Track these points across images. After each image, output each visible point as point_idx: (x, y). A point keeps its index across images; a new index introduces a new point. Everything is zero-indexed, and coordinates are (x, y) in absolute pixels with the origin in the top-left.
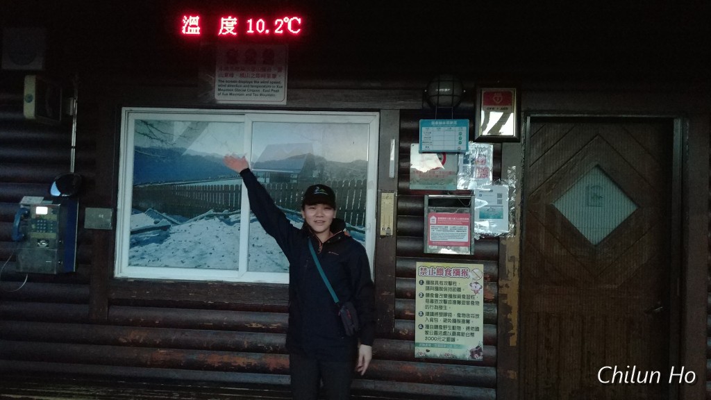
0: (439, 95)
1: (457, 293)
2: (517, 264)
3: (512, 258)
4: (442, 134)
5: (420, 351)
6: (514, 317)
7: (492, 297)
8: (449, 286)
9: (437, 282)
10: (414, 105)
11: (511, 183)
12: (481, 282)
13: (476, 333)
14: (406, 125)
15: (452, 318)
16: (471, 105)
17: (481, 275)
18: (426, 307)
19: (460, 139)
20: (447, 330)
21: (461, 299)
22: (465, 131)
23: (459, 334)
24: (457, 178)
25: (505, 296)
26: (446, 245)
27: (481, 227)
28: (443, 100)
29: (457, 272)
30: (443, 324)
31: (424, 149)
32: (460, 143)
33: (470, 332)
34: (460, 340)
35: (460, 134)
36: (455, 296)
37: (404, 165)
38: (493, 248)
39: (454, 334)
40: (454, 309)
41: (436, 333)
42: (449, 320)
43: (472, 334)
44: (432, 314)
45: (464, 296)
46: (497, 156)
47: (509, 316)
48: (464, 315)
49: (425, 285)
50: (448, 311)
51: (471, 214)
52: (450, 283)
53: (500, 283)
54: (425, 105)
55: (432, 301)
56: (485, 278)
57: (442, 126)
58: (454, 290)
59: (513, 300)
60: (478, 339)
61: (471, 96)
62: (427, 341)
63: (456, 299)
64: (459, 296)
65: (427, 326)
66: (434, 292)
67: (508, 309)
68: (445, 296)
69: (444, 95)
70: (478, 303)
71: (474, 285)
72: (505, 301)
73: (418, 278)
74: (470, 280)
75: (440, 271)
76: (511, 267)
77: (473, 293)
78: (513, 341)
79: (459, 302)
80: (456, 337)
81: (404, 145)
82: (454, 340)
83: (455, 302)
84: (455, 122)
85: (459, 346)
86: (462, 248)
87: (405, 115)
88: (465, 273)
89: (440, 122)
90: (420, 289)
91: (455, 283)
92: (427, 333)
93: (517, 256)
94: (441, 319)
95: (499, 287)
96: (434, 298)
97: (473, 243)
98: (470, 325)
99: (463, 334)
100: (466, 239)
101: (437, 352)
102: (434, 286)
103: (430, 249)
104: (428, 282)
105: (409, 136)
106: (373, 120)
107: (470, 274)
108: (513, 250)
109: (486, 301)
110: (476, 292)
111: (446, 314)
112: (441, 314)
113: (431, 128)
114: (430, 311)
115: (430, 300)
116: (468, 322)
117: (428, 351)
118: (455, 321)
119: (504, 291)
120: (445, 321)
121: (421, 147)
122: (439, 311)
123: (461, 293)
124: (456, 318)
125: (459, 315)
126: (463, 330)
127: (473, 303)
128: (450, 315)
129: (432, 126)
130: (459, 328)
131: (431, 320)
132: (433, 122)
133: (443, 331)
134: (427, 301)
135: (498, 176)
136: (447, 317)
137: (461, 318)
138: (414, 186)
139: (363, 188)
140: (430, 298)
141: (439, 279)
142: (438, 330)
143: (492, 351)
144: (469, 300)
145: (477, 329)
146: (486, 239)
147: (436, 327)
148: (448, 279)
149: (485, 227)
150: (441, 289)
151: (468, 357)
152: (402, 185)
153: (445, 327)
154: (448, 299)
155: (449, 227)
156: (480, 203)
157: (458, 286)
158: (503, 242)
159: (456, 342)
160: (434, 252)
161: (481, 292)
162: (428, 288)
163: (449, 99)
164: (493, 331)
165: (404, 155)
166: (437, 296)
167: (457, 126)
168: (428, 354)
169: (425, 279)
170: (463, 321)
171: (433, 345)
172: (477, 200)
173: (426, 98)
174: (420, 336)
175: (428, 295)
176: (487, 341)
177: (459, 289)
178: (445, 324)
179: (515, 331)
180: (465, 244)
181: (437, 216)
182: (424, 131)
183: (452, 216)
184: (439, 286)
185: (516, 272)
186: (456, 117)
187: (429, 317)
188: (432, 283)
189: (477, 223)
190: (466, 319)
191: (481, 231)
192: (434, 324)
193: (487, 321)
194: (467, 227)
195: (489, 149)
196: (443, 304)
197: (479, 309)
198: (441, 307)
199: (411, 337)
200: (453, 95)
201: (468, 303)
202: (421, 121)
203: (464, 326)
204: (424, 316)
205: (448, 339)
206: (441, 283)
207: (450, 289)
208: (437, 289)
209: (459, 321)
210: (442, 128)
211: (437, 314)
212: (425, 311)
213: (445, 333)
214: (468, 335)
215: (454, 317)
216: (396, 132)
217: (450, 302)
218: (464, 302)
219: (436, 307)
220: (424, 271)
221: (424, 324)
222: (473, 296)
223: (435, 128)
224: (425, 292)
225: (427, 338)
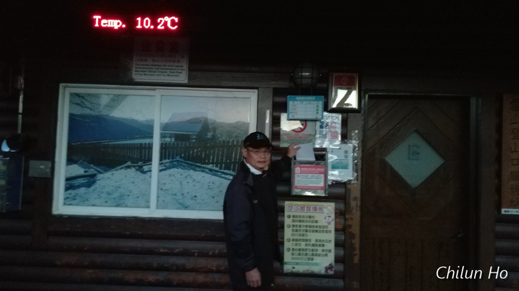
0: (302, 77)
1: (315, 224)
2: (359, 203)
3: (355, 198)
4: (304, 106)
5: (288, 268)
6: (357, 242)
7: (340, 227)
8: (308, 219)
9: (300, 217)
10: (284, 84)
11: (355, 143)
12: (333, 216)
13: (329, 254)
14: (279, 99)
15: (311, 243)
16: (326, 85)
17: (333, 211)
18: (293, 235)
19: (317, 110)
20: (308, 252)
21: (318, 229)
22: (321, 104)
23: (316, 255)
24: (315, 139)
25: (350, 226)
26: (308, 189)
27: (333, 175)
28: (304, 81)
29: (315, 209)
31: (291, 117)
32: (317, 113)
33: (324, 253)
34: (317, 260)
35: (318, 106)
36: (313, 227)
37: (276, 129)
38: (341, 190)
39: (313, 255)
40: (313, 237)
41: (299, 254)
42: (309, 245)
43: (326, 255)
44: (297, 240)
45: (320, 226)
46: (344, 123)
47: (353, 241)
48: (320, 241)
49: (291, 218)
50: (308, 238)
51: (326, 166)
52: (310, 217)
53: (347, 216)
54: (292, 84)
55: (297, 231)
56: (336, 213)
57: (305, 100)
58: (313, 222)
59: (356, 229)
60: (330, 259)
61: (325, 79)
62: (293, 261)
63: (315, 229)
64: (317, 227)
65: (293, 249)
66: (298, 224)
67: (352, 236)
68: (307, 226)
69: (306, 77)
70: (330, 231)
71: (327, 218)
72: (350, 230)
73: (286, 214)
74: (325, 215)
75: (302, 208)
76: (355, 204)
77: (326, 224)
78: (356, 260)
79: (317, 231)
80: (315, 257)
81: (276, 114)
82: (312, 259)
83: (313, 231)
84: (314, 98)
85: (316, 264)
86: (319, 191)
87: (277, 92)
88: (321, 209)
89: (303, 98)
90: (287, 221)
91: (313, 217)
92: (293, 254)
93: (359, 196)
94: (303, 243)
95: (346, 220)
96: (298, 228)
97: (327, 187)
98: (325, 248)
99: (319, 255)
100: (322, 184)
101: (300, 269)
102: (298, 219)
103: (296, 192)
104: (294, 216)
105: (280, 107)
106: (253, 95)
107: (325, 210)
108: (356, 192)
109: (336, 230)
110: (329, 223)
111: (307, 240)
112: (303, 240)
113: (296, 102)
114: (295, 238)
115: (295, 230)
116: (323, 245)
117: (293, 268)
118: (313, 245)
119: (349, 222)
120: (306, 245)
121: (288, 116)
122: (302, 238)
123: (318, 224)
125: (316, 241)
126: (320, 252)
127: (327, 232)
128: (310, 240)
129: (297, 100)
130: (317, 250)
131: (296, 245)
132: (298, 98)
133: (305, 252)
134: (293, 230)
135: (345, 137)
136: (308, 243)
137: (318, 243)
138: (283, 145)
140: (295, 228)
141: (302, 214)
142: (301, 252)
143: (341, 268)
144: (323, 230)
145: (330, 251)
146: (337, 184)
147: (300, 250)
148: (309, 214)
149: (335, 175)
150: (303, 221)
151: (323, 272)
152: (275, 143)
153: (306, 250)
154: (308, 229)
155: (310, 175)
156: (332, 158)
157: (316, 219)
158: (349, 186)
159: (315, 261)
160: (298, 194)
161: (333, 223)
162: (293, 221)
163: (309, 81)
164: (341, 252)
165: (276, 121)
166: (300, 226)
167: (315, 100)
168: (294, 270)
169: (291, 214)
170: (320, 245)
171: (297, 264)
172: (330, 155)
173: (292, 79)
174: (287, 257)
175: (293, 226)
176: (337, 260)
177: (316, 222)
178: (306, 247)
179: (357, 252)
180: (321, 188)
181: (301, 167)
182: (291, 104)
183: (312, 167)
184: (302, 219)
185: (358, 208)
186: (314, 94)
187: (294, 243)
188: (297, 217)
189: (330, 172)
190: (322, 243)
191: (333, 178)
192: (298, 247)
193: (337, 245)
194: (323, 176)
195: (338, 118)
196: (305, 233)
197: (331, 236)
198: (303, 235)
200: (312, 78)
201: (323, 231)
202: (288, 97)
203: (320, 249)
204: (291, 242)
205: (309, 259)
206: (303, 217)
207: (310, 222)
208: (300, 221)
209: (316, 245)
210: (304, 102)
211: (300, 240)
212: (291, 238)
213: (306, 254)
214: (323, 256)
215: (313, 242)
216: (270, 104)
217: (310, 231)
218: (320, 232)
219: (300, 235)
220: (291, 208)
221: (291, 247)
222: (327, 227)
223: (299, 102)
224: (292, 224)
225: (293, 258)
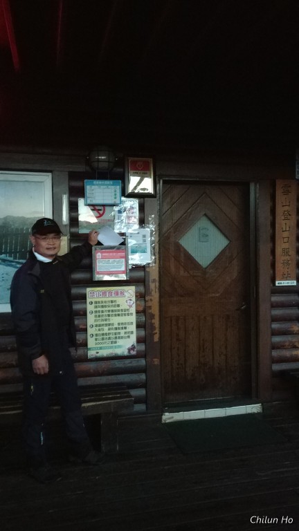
0: (98, 161)
1: (117, 308)
2: (157, 284)
3: (154, 281)
4: (100, 191)
5: (92, 354)
6: (156, 322)
7: (141, 309)
8: (111, 304)
9: (102, 302)
10: (81, 168)
11: (152, 227)
12: (134, 299)
13: (131, 335)
14: (77, 184)
15: (114, 327)
16: (122, 170)
17: (134, 294)
18: (95, 320)
19: (115, 195)
20: (111, 336)
21: (120, 313)
22: (118, 188)
23: (119, 338)
24: (114, 224)
25: (150, 307)
26: (110, 274)
27: (132, 259)
28: (102, 165)
29: (117, 293)
30: (108, 332)
31: (89, 202)
32: (115, 198)
33: (127, 335)
34: (120, 342)
35: (115, 191)
36: (115, 311)
37: (73, 214)
38: (140, 274)
39: (116, 338)
40: (115, 320)
41: (103, 339)
42: (112, 329)
43: (129, 337)
44: (100, 325)
45: (122, 310)
46: (142, 208)
47: (153, 321)
48: (122, 324)
49: (93, 305)
50: (111, 322)
51: (126, 251)
52: (112, 302)
53: (147, 298)
54: (88, 168)
55: (99, 316)
56: (136, 296)
57: (102, 185)
58: (115, 306)
59: (155, 310)
60: (133, 340)
61: (121, 163)
62: (97, 346)
63: (117, 313)
64: (119, 311)
65: (97, 335)
66: (101, 309)
67: (152, 316)
68: (109, 311)
69: (103, 161)
70: (132, 314)
71: (128, 301)
72: (150, 311)
73: (88, 300)
74: (126, 298)
75: (104, 293)
76: (154, 286)
77: (128, 307)
78: (156, 338)
79: (119, 315)
80: (118, 340)
81: (73, 199)
82: (116, 342)
83: (115, 315)
84: (111, 182)
85: (120, 347)
86: (120, 275)
87: (73, 176)
88: (122, 293)
89: (100, 182)
90: (90, 308)
91: (115, 301)
92: (96, 340)
93: (157, 279)
94: (106, 328)
95: (145, 301)
96: (101, 314)
97: (128, 271)
98: (127, 330)
99: (122, 338)
100: (123, 268)
101: (104, 353)
102: (101, 304)
103: (97, 277)
104: (96, 302)
105: (77, 193)
106: (47, 179)
107: (126, 294)
108: (154, 274)
109: (138, 312)
110: (131, 306)
111: (109, 325)
112: (106, 325)
113: (93, 187)
114: (98, 323)
115: (98, 315)
116: (125, 328)
117: (97, 353)
118: (116, 329)
119: (149, 304)
120: (109, 329)
121: (86, 201)
122: (105, 322)
123: (120, 308)
124: (117, 326)
125: (119, 324)
126: (122, 335)
127: (128, 314)
128: (113, 324)
129: (93, 185)
130: (119, 333)
131: (99, 330)
132: (95, 182)
133: (108, 337)
134: (96, 316)
135: (142, 222)
136: (111, 327)
137: (121, 326)
138: (82, 231)
140: (98, 314)
141: (104, 299)
142: (105, 337)
143: (142, 347)
144: (126, 313)
145: (132, 332)
146: (137, 268)
147: (103, 334)
148: (110, 299)
149: (136, 259)
150: (105, 306)
151: (126, 353)
152: (73, 230)
153: (109, 334)
154: (111, 313)
155: (111, 260)
156: (131, 242)
157: (118, 303)
158: (147, 269)
159: (118, 344)
160: (100, 279)
161: (134, 306)
162: (96, 307)
163: (105, 165)
164: (142, 333)
165: (73, 207)
166: (102, 312)
167: (113, 185)
168: (98, 355)
169: (93, 300)
170: (122, 328)
171: (101, 348)
172: (129, 240)
173: (88, 163)
174: (91, 343)
175: (96, 312)
176: (139, 341)
177: (118, 306)
178: (109, 332)
179: (157, 331)
180: (123, 272)
181: (102, 253)
182: (88, 189)
183: (113, 252)
184: (104, 304)
185: (157, 290)
186: (111, 179)
187: (98, 328)
188: (99, 302)
189: (130, 257)
190: (124, 326)
191: (135, 262)
192: (101, 332)
193: (138, 326)
194: (124, 260)
195: (133, 204)
196: (107, 318)
197: (133, 319)
198: (106, 320)
199: (85, 344)
200: (109, 162)
201: (125, 315)
202: (85, 181)
203: (122, 332)
204: (94, 328)
205: (112, 343)
206: (105, 302)
207: (112, 306)
208: (103, 307)
209: (119, 328)
210: (102, 187)
211: (103, 325)
212: (94, 324)
213: (109, 338)
214: (125, 338)
215: (116, 326)
216: (67, 189)
217: (112, 316)
218: (122, 315)
219: (102, 320)
220: (93, 294)
221: (94, 333)
222: (128, 310)
223: (96, 187)
224: (94, 310)
225: (96, 344)
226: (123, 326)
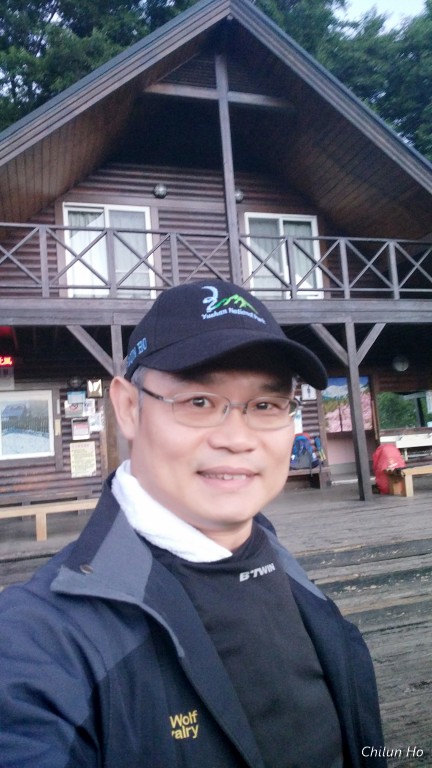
0: (74, 383)
1: (85, 453)
2: (106, 440)
3: (104, 438)
4: (75, 397)
5: (73, 476)
6: (106, 459)
7: (98, 453)
8: (82, 451)
10: (66, 386)
11: (102, 412)
14: (64, 394)
16: (86, 386)
18: (75, 459)
19: (82, 398)
20: (83, 466)
22: (83, 395)
23: (87, 467)
24: (82, 412)
25: (103, 452)
26: (80, 436)
28: (75, 385)
29: (84, 446)
30: (81, 465)
31: (70, 402)
34: (88, 470)
37: (62, 408)
38: (96, 436)
40: (85, 459)
41: (79, 468)
42: (84, 463)
43: (92, 467)
45: (88, 454)
46: (96, 403)
47: (104, 459)
51: (88, 424)
53: (101, 448)
54: (69, 387)
55: (77, 457)
56: (95, 447)
57: (76, 394)
59: (105, 453)
60: (95, 468)
62: (76, 472)
65: (76, 466)
67: (104, 457)
68: (82, 454)
69: (76, 383)
70: (93, 456)
71: (91, 449)
72: (103, 454)
73: (71, 450)
75: (79, 445)
76: (104, 442)
77: (91, 453)
78: (106, 467)
80: (86, 469)
81: (62, 401)
83: (85, 456)
84: (80, 392)
85: (88, 472)
86: (86, 436)
87: (62, 390)
88: (88, 445)
90: (72, 453)
91: (84, 449)
92: (75, 469)
93: (106, 437)
94: (81, 463)
97: (90, 434)
98: (91, 464)
99: (89, 467)
100: (87, 433)
101: (80, 475)
102: (77, 451)
103: (75, 438)
104: (75, 451)
105: (64, 398)
106: (49, 393)
107: (90, 446)
108: (104, 436)
109: (96, 455)
110: (93, 452)
111: (82, 461)
114: (76, 461)
121: (68, 402)
124: (86, 462)
128: (84, 461)
129: (72, 394)
130: (87, 465)
134: (75, 457)
135: (97, 410)
138: (67, 416)
139: (47, 419)
141: (79, 449)
143: (99, 473)
144: (90, 455)
145: (94, 465)
146: (94, 433)
147: (79, 466)
148: (82, 449)
149: (94, 428)
151: (91, 475)
152: (63, 416)
155: (81, 429)
156: (91, 421)
157: (85, 451)
158: (101, 433)
159: (86, 471)
162: (75, 453)
163: (77, 385)
164: (99, 466)
165: (62, 405)
166: (78, 455)
168: (77, 476)
169: (73, 449)
171: (78, 473)
172: (90, 419)
173: (69, 384)
174: (73, 470)
176: (98, 469)
179: (106, 463)
181: (76, 426)
182: (69, 396)
183: (82, 426)
184: (79, 451)
185: (106, 443)
186: (80, 390)
187: (76, 463)
189: (91, 427)
191: (93, 430)
193: (97, 462)
194: (87, 429)
195: (93, 401)
197: (94, 458)
198: (80, 459)
199: (70, 472)
200: (78, 383)
202: (68, 392)
203: (89, 464)
204: (74, 463)
205: (84, 470)
208: (78, 453)
211: (79, 461)
212: (74, 461)
213: (82, 468)
216: (58, 396)
217: (83, 456)
218: (88, 456)
219: (78, 459)
220: (73, 447)
221: (74, 466)
224: (74, 455)
226: (89, 461)
